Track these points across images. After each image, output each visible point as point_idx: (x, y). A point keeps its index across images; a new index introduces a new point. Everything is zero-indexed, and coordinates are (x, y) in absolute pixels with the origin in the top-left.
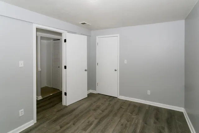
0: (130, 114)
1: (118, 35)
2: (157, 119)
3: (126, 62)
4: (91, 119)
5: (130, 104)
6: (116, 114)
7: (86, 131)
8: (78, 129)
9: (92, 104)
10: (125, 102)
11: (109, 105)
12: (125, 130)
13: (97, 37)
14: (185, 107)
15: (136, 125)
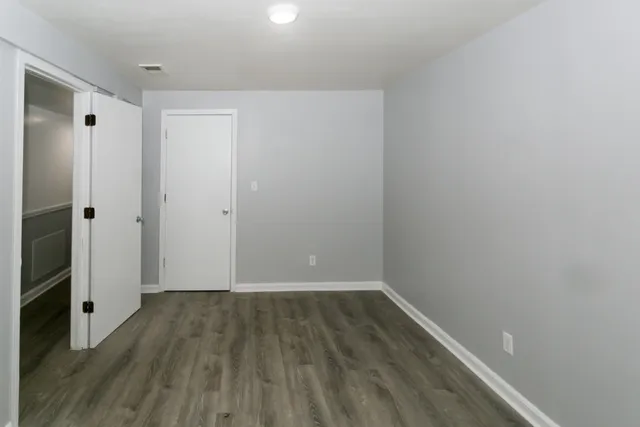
0: (288, 319)
1: (234, 111)
2: (350, 314)
3: (254, 186)
4: (208, 358)
5: (273, 298)
6: (259, 331)
7: (219, 389)
8: (190, 392)
9: (172, 322)
10: (257, 297)
11: (224, 313)
12: (306, 355)
13: (164, 113)
14: (386, 279)
15: (322, 338)
